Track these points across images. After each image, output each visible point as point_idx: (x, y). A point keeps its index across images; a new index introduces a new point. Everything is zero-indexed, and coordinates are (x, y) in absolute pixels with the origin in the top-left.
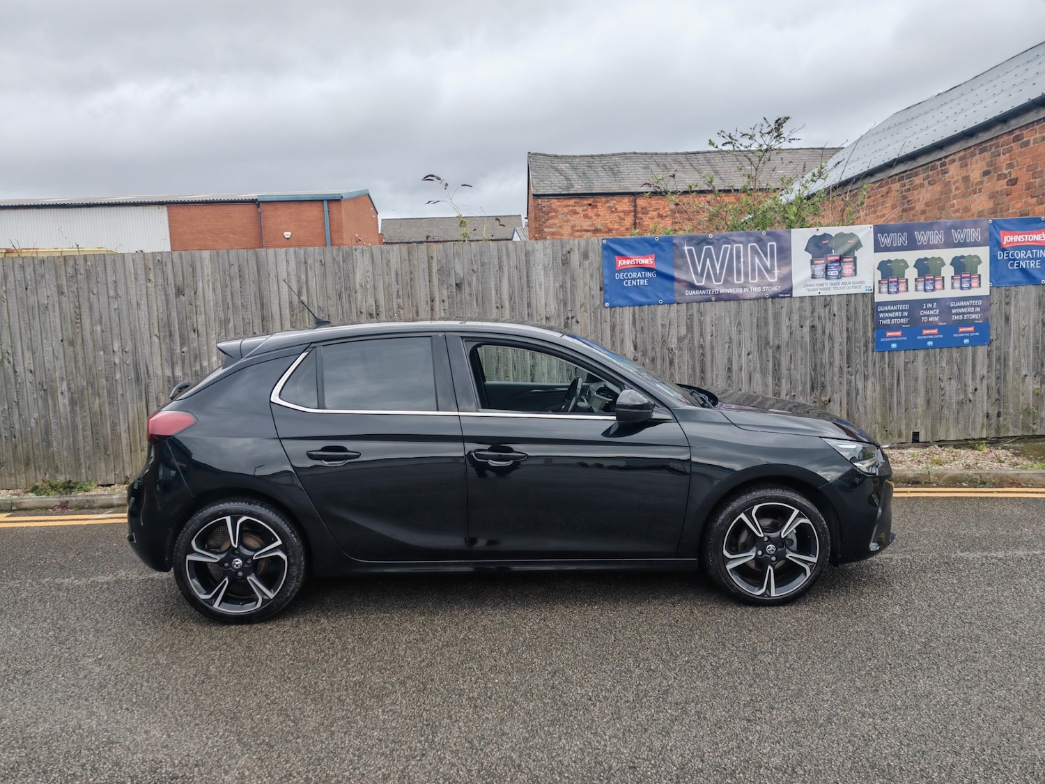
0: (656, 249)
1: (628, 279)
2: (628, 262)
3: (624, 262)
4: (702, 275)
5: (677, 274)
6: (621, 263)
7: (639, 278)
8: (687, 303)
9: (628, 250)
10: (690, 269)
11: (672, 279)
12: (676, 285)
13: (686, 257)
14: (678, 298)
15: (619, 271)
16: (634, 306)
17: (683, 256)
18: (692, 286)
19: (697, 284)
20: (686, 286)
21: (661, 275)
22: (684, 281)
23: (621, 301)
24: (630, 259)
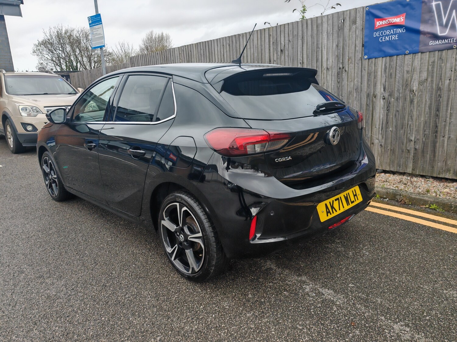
0: (407, 8)
1: (383, 36)
2: (384, 22)
3: (381, 23)
4: (446, 26)
5: (423, 28)
6: (379, 23)
7: (392, 34)
8: (429, 52)
9: (384, 13)
10: (435, 22)
11: (418, 32)
12: (422, 37)
13: (433, 12)
14: (422, 48)
15: (377, 31)
16: (386, 56)
17: (430, 11)
18: (435, 37)
19: (439, 34)
20: (430, 37)
21: (409, 30)
22: (429, 33)
23: (376, 54)
24: (385, 20)
